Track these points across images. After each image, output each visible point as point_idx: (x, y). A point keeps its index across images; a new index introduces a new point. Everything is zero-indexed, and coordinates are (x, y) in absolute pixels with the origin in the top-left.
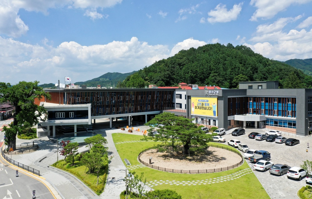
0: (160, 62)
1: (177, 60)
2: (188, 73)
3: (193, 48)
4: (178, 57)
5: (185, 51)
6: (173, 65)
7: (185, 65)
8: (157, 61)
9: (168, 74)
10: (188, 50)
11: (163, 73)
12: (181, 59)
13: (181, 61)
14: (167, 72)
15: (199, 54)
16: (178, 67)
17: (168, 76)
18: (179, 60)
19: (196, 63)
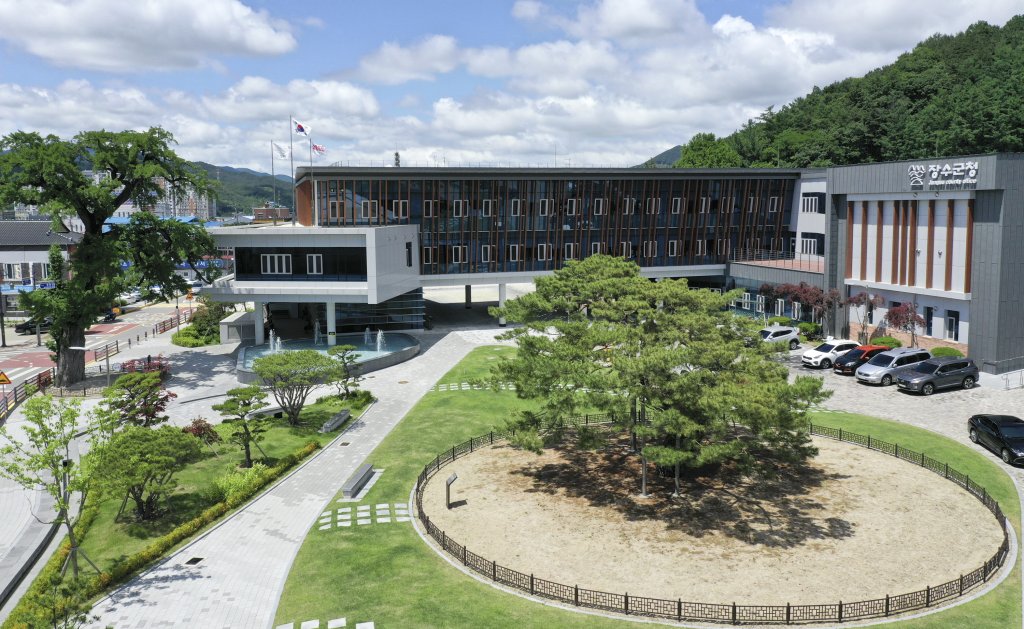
0: (831, 89)
1: (904, 75)
2: (947, 125)
3: (986, 24)
4: (909, 65)
5: (947, 39)
6: (883, 99)
7: (936, 92)
8: (822, 89)
9: (859, 132)
10: (961, 34)
11: (834, 131)
12: (920, 70)
13: (919, 79)
14: (853, 125)
15: (1009, 48)
16: (905, 102)
17: (855, 139)
18: (912, 74)
19: (987, 82)
